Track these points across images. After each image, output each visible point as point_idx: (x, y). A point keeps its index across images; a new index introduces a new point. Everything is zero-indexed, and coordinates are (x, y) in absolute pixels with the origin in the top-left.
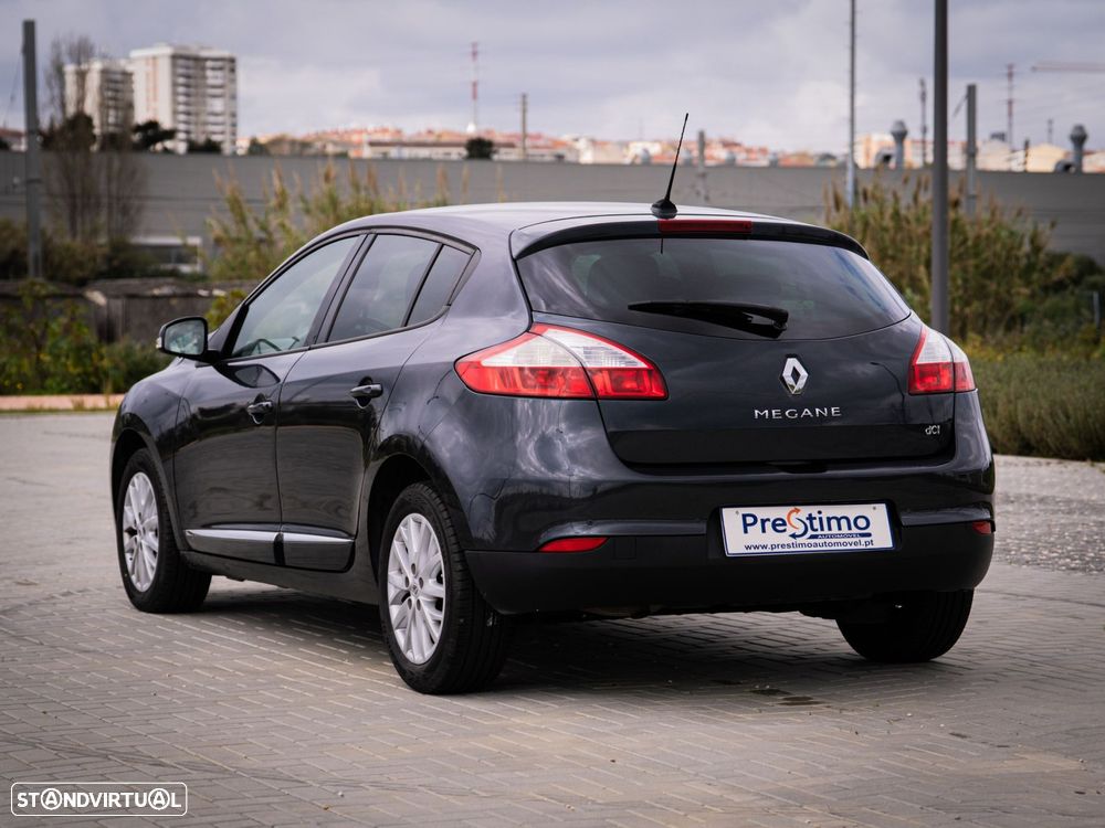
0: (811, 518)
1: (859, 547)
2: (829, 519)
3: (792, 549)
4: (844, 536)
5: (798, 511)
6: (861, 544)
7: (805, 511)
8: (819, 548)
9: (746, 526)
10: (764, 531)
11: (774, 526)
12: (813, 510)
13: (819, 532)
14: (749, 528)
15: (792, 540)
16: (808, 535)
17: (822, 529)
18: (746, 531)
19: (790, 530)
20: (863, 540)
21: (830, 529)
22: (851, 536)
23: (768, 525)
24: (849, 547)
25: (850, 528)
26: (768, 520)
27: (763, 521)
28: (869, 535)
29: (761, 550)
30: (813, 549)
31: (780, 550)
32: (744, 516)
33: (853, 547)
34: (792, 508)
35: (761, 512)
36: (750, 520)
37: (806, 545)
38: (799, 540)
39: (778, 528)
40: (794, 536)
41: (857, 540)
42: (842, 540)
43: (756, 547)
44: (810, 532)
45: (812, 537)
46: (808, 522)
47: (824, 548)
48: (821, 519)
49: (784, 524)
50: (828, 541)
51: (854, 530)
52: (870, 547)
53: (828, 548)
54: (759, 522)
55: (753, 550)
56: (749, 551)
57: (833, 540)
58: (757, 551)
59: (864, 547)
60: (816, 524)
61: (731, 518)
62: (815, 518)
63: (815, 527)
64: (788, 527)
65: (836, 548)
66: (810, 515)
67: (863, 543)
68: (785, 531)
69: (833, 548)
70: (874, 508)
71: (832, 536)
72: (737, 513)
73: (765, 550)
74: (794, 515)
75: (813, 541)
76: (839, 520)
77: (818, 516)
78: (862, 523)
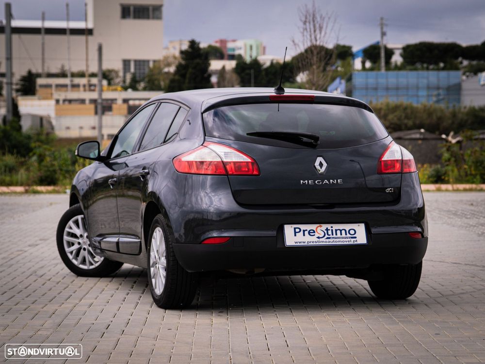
0: (327, 230)
1: (350, 243)
2: (336, 230)
3: (317, 244)
4: (343, 238)
5: (321, 226)
6: (352, 242)
7: (324, 227)
8: (330, 243)
9: (295, 233)
10: (304, 235)
11: (309, 233)
12: (329, 226)
13: (331, 236)
14: (297, 234)
15: (318, 239)
16: (326, 237)
17: (333, 235)
18: (295, 235)
19: (317, 235)
20: (352, 240)
21: (336, 235)
22: (347, 238)
23: (306, 233)
24: (345, 243)
25: (346, 234)
26: (307, 230)
27: (304, 231)
28: (355, 238)
29: (302, 244)
30: (328, 243)
31: (312, 244)
32: (295, 229)
33: (347, 243)
34: (318, 225)
35: (303, 227)
36: (297, 230)
37: (324, 242)
38: (321, 240)
39: (311, 234)
40: (318, 238)
41: (349, 240)
42: (342, 240)
43: (300, 242)
44: (327, 236)
45: (327, 238)
46: (326, 232)
47: (333, 243)
48: (332, 230)
49: (314, 232)
50: (335, 240)
51: (348, 235)
52: (356, 243)
53: (335, 243)
54: (302, 231)
55: (298, 244)
56: (296, 244)
57: (338, 240)
58: (300, 244)
59: (353, 243)
60: (330, 232)
61: (289, 230)
62: (329, 230)
63: (329, 234)
64: (316, 233)
65: (339, 243)
66: (327, 228)
67: (352, 241)
68: (314, 235)
69: (338, 243)
70: (359, 225)
71: (337, 238)
72: (292, 227)
73: (304, 244)
74: (319, 228)
75: (328, 240)
76: (341, 231)
77: (331, 229)
78: (352, 232)
